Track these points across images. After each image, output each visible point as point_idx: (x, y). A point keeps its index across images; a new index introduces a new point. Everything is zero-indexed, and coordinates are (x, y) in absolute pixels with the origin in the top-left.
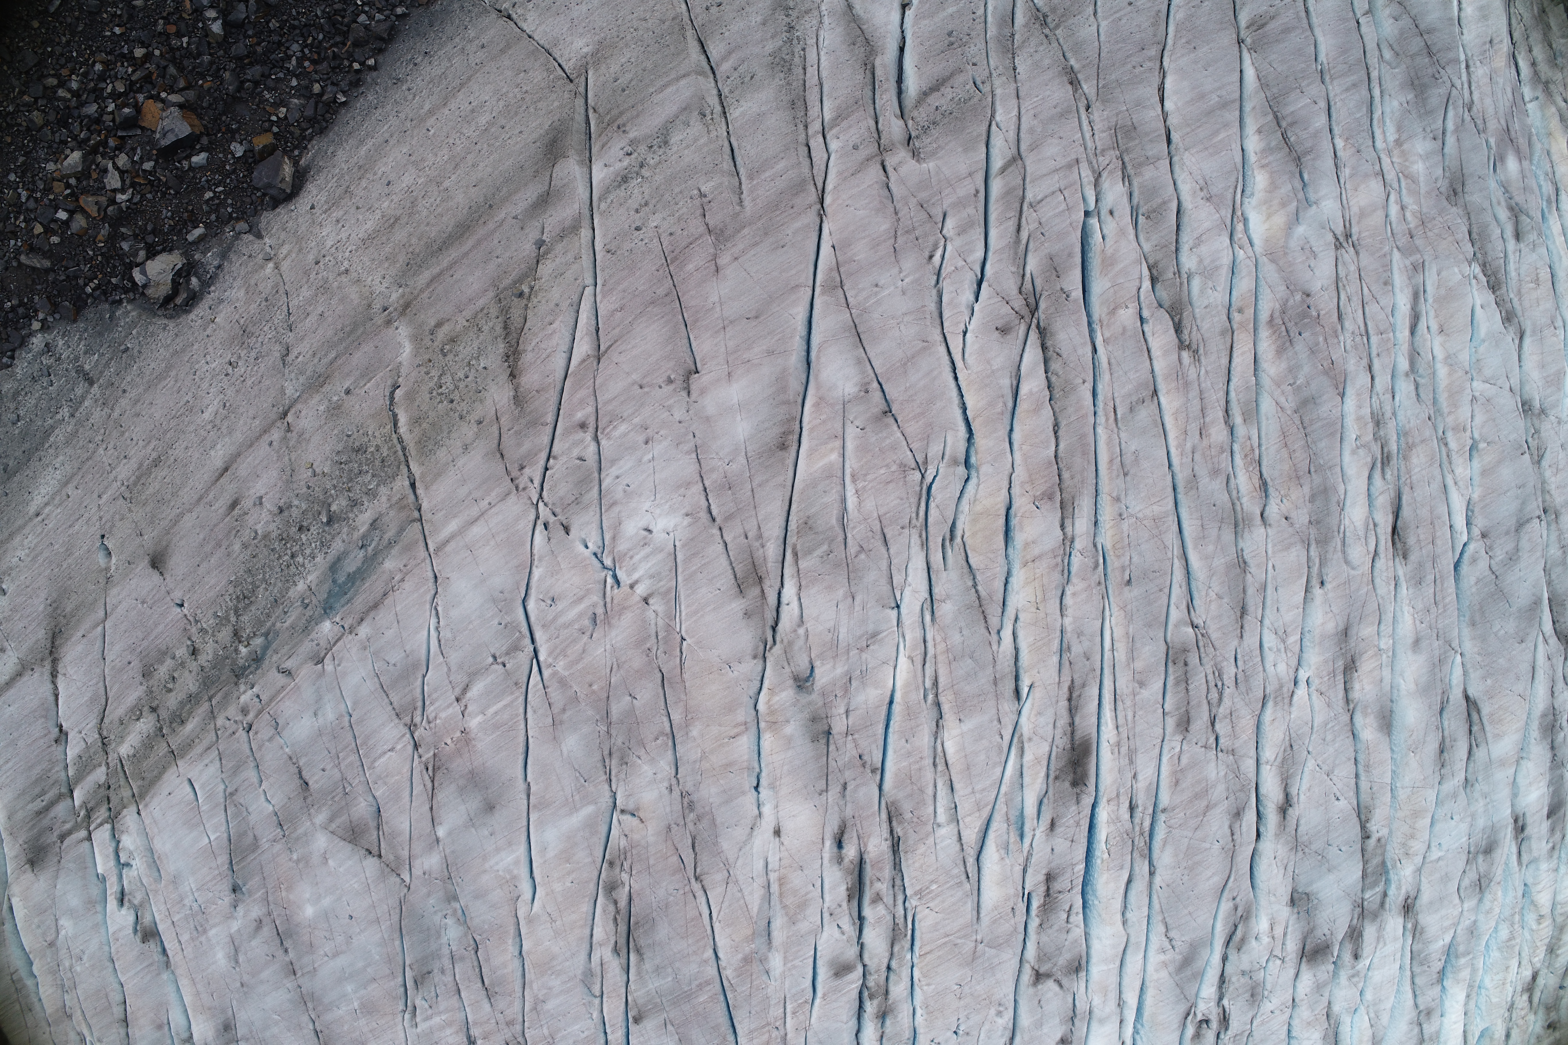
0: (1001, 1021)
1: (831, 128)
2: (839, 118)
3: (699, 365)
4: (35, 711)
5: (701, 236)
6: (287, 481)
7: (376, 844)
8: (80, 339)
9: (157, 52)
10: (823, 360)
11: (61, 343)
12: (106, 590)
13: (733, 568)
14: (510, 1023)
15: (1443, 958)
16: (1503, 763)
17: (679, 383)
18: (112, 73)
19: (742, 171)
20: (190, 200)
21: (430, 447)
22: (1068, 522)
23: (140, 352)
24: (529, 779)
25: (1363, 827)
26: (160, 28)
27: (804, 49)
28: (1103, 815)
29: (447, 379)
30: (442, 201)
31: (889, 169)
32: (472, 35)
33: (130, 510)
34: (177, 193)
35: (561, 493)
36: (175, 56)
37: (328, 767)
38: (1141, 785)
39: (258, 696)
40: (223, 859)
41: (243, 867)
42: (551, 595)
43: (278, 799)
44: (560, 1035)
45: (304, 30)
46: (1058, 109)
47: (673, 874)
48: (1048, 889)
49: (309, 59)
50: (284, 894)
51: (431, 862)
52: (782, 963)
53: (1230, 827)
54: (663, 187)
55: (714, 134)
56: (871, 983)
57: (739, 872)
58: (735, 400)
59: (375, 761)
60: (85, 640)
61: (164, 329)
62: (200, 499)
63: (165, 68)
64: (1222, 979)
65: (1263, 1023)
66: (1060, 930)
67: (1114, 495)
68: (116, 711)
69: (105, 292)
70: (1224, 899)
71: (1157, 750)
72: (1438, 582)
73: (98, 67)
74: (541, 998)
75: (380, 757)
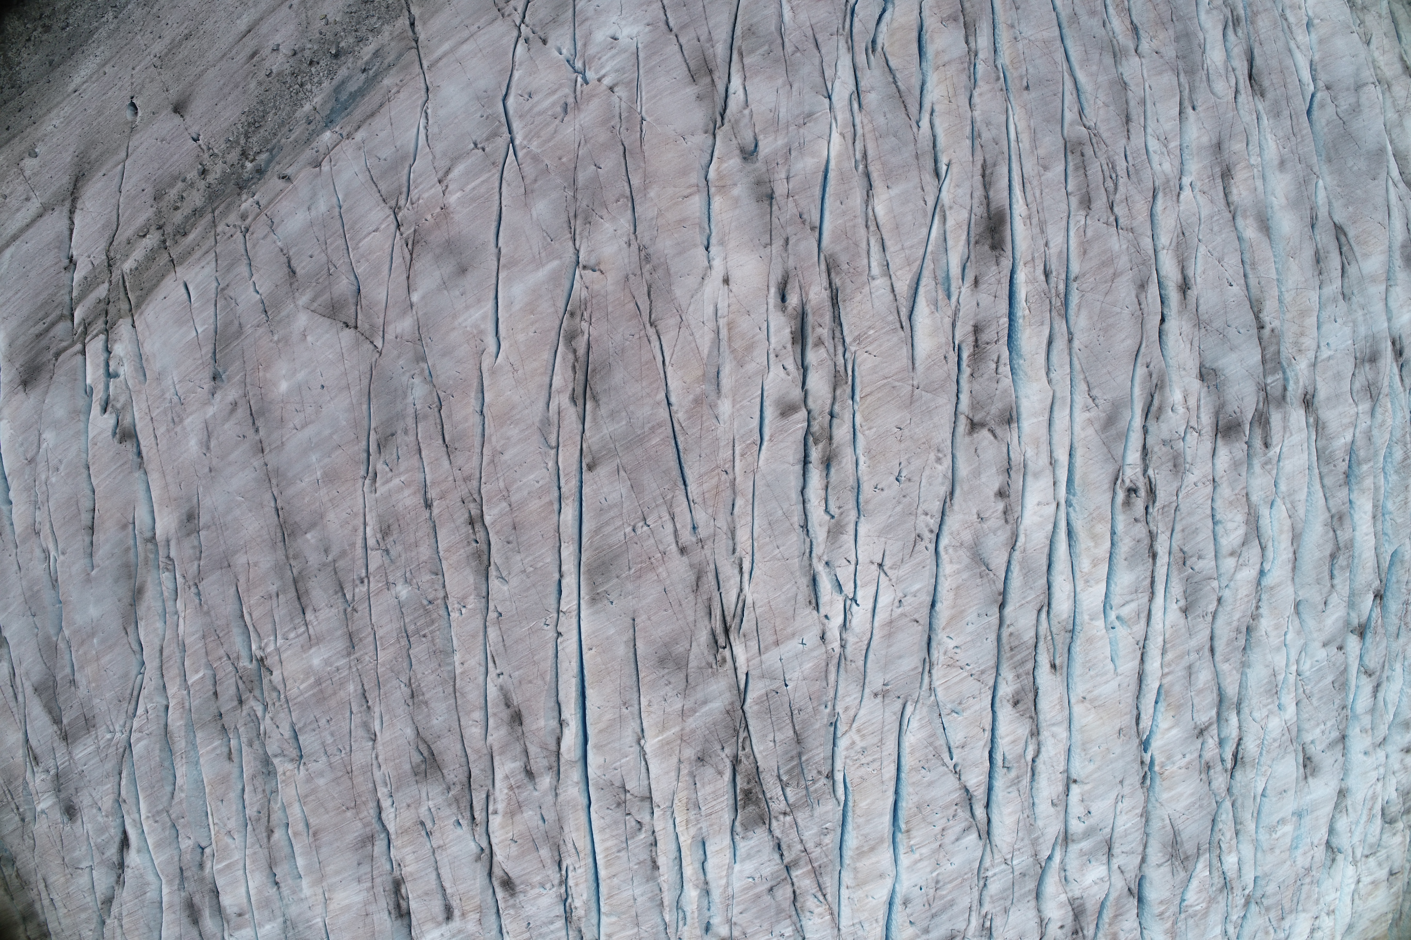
0: (940, 468)
4: (51, 243)
6: (303, 31)
7: (353, 316)
12: (129, 137)
13: (687, 64)
14: (467, 479)
15: (1347, 458)
16: (1374, 280)
22: (971, 39)
24: (500, 245)
25: (1257, 318)
28: (1021, 276)
33: (159, 74)
35: (541, 16)
37: (316, 253)
38: (1054, 250)
39: (258, 203)
40: (207, 349)
41: (226, 354)
42: (528, 90)
43: (266, 288)
44: (515, 487)
47: (630, 320)
48: (976, 340)
50: (261, 374)
51: (404, 325)
52: (731, 406)
53: (1137, 297)
56: (815, 428)
57: (691, 317)
59: (359, 242)
60: (105, 177)
62: (224, 56)
64: (1145, 451)
65: (1188, 495)
66: (990, 379)
67: (1009, 22)
68: (125, 234)
70: (1139, 364)
71: (1064, 222)
72: (1294, 117)
74: (499, 449)
75: (364, 238)
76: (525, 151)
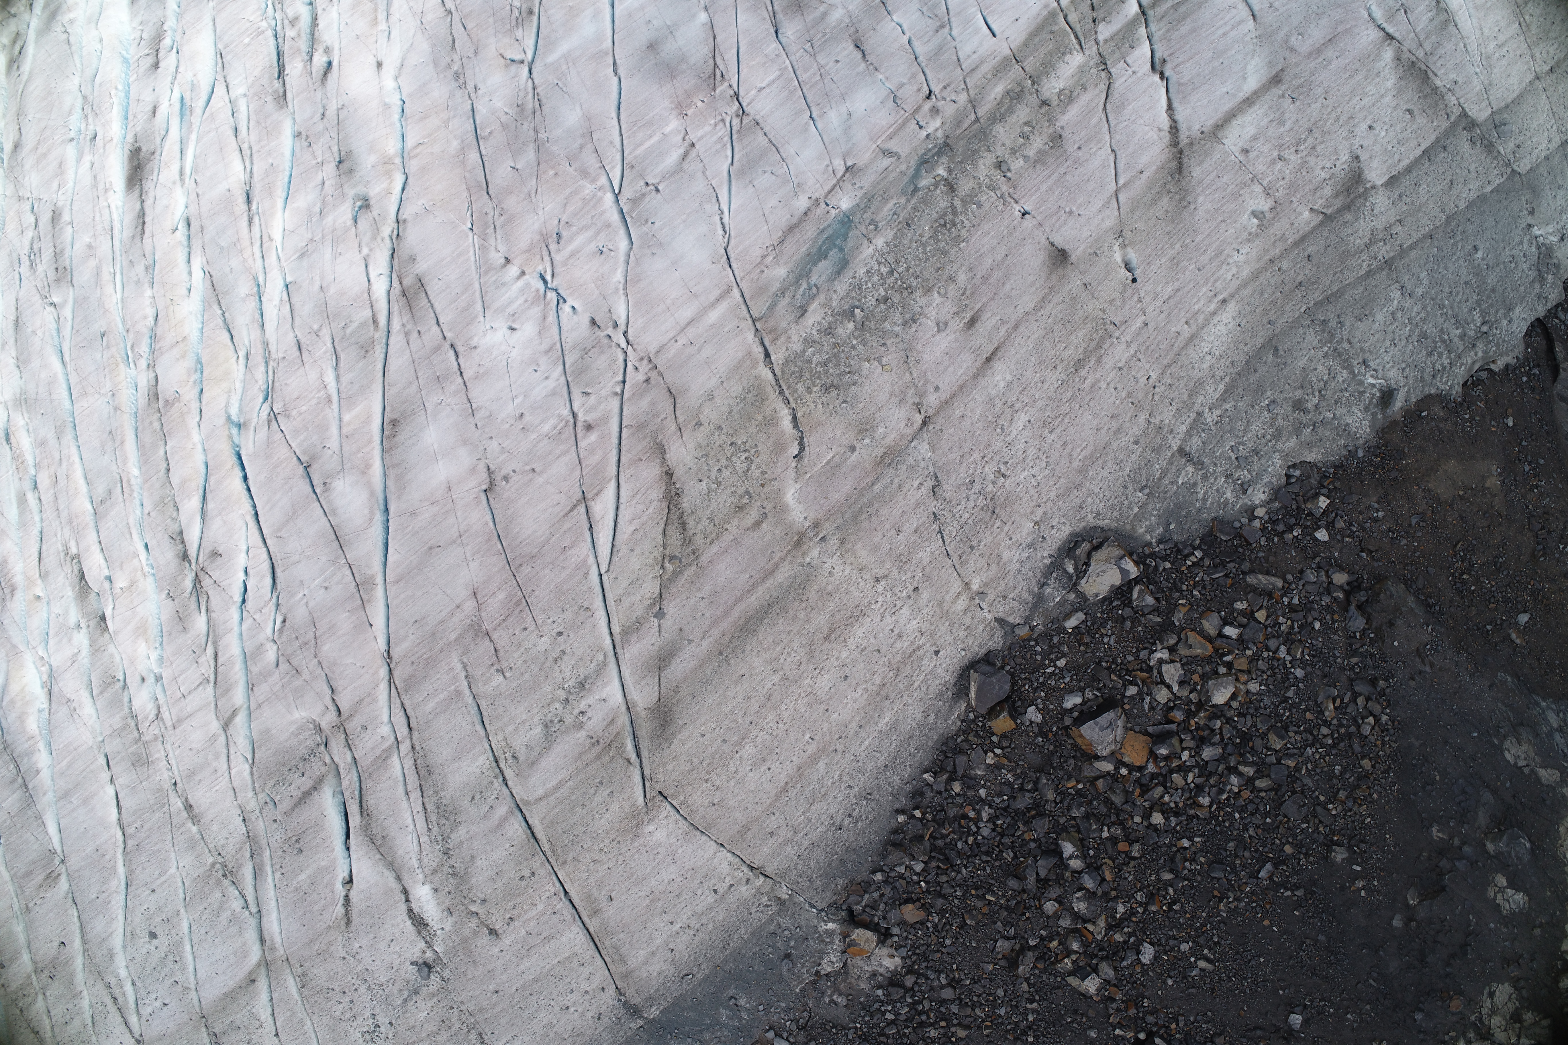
1: (390, 747)
2: (384, 759)
3: (484, 498)
4: (1193, 90)
5: (495, 629)
6: (911, 351)
8: (1204, 500)
9: (1138, 819)
10: (366, 511)
11: (1229, 495)
12: (1121, 223)
13: (430, 301)
17: (498, 477)
18: (1187, 795)
19: (470, 700)
20: (1083, 656)
21: (750, 395)
22: (152, 382)
23: (1125, 487)
24: (616, 79)
26: (1136, 847)
27: (429, 830)
28: (117, 128)
29: (741, 467)
30: (777, 659)
31: (332, 708)
32: (789, 848)
33: (1103, 310)
34: (1099, 664)
35: (603, 358)
36: (1118, 816)
37: (832, 64)
39: (921, 127)
42: (603, 256)
43: (888, 28)
45: (977, 850)
46: (197, 778)
48: (156, 56)
49: (971, 820)
54: (541, 679)
55: (500, 737)
57: (412, 24)
58: (441, 463)
59: (779, 77)
60: (1139, 168)
61: (1098, 514)
62: (1016, 327)
63: (1127, 802)
66: (148, 23)
67: (118, 413)
68: (1092, 97)
69: (1178, 552)
71: (76, 191)
73: (1205, 801)
75: (773, 81)
76: (599, 184)
